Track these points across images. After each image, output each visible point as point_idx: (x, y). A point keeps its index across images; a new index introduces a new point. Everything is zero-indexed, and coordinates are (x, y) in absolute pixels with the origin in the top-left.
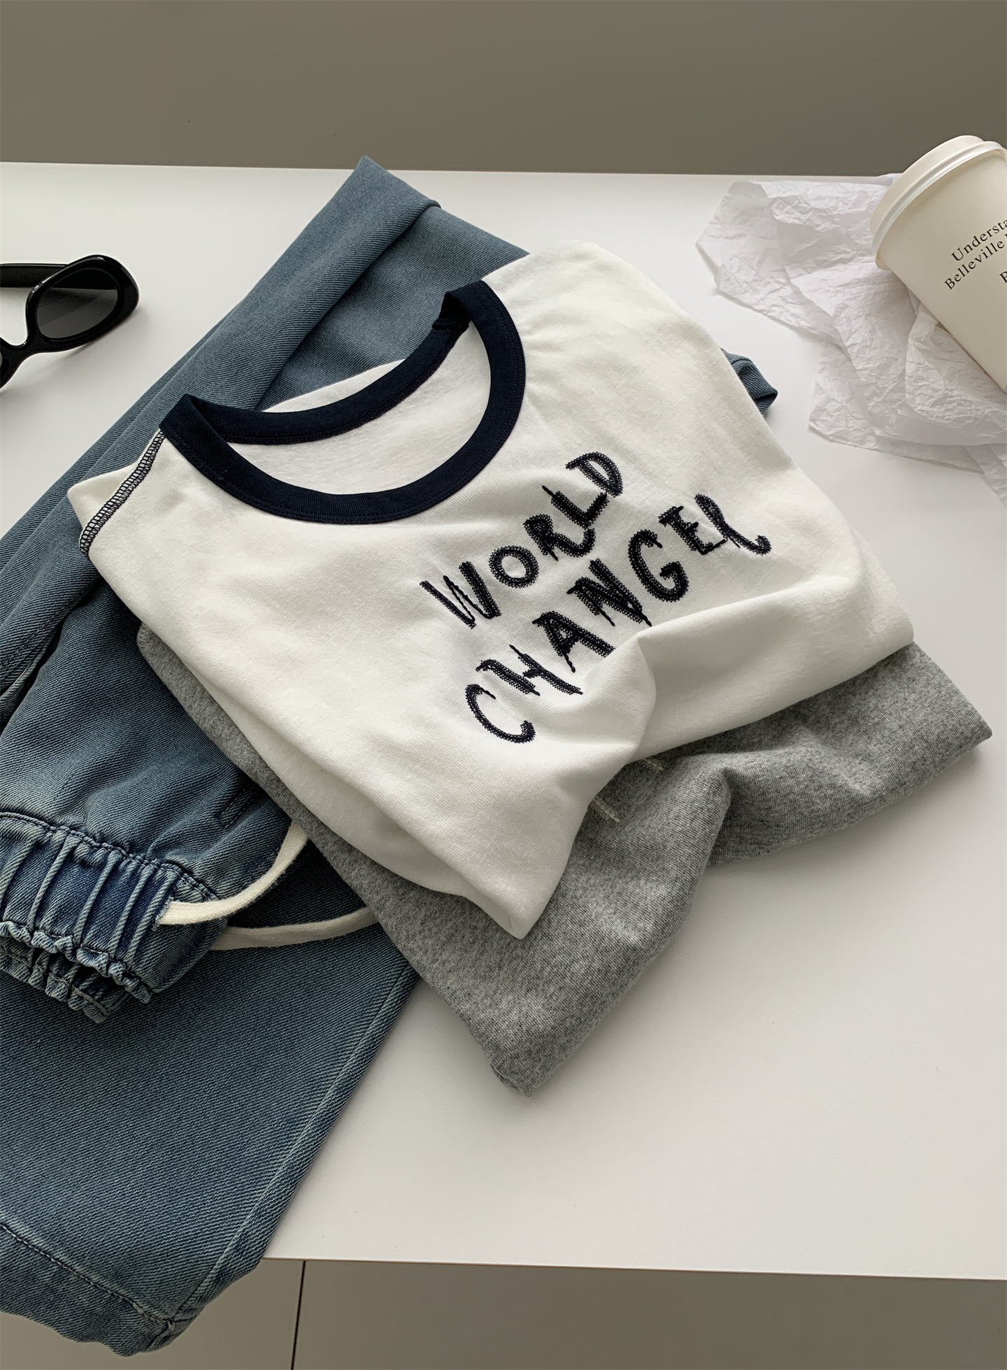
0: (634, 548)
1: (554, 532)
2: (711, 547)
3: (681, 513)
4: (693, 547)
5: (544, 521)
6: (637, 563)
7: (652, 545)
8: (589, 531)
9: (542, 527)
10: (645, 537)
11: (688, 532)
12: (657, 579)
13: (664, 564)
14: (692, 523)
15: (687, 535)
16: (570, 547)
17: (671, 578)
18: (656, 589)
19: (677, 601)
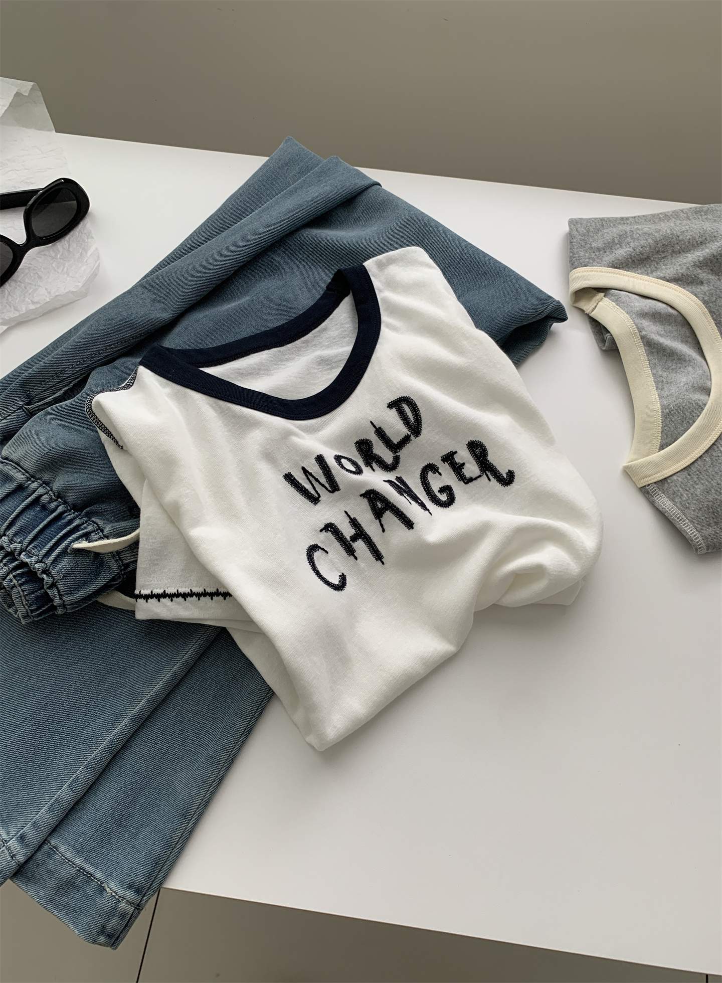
0: (424, 473)
1: (374, 453)
2: (471, 480)
3: (455, 456)
4: (459, 479)
5: (368, 444)
6: (425, 482)
7: (435, 473)
8: (397, 456)
9: (366, 447)
10: (431, 468)
11: (458, 469)
12: (436, 493)
13: (441, 486)
14: (461, 463)
15: (457, 471)
16: (383, 465)
17: (445, 494)
18: (436, 501)
19: (447, 508)
